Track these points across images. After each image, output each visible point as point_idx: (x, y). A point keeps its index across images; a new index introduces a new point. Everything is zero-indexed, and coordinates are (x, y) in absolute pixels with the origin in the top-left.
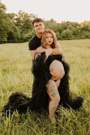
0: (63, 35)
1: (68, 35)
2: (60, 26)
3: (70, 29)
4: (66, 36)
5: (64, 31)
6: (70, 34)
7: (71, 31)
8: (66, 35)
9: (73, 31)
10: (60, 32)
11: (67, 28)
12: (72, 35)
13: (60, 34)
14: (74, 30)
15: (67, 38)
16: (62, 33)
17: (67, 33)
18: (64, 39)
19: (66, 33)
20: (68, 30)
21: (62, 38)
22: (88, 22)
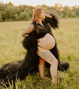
0: (21, 17)
1: (26, 16)
2: (18, 8)
3: (27, 11)
4: (24, 18)
5: (22, 13)
6: (27, 16)
7: (28, 13)
8: (24, 16)
9: (29, 13)
10: (19, 14)
11: (24, 10)
12: (29, 17)
13: (18, 16)
14: (31, 12)
15: (25, 20)
16: (20, 14)
17: (25, 15)
18: (23, 20)
19: (23, 15)
20: (25, 12)
21: (20, 19)
22: (41, 6)
